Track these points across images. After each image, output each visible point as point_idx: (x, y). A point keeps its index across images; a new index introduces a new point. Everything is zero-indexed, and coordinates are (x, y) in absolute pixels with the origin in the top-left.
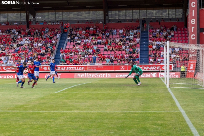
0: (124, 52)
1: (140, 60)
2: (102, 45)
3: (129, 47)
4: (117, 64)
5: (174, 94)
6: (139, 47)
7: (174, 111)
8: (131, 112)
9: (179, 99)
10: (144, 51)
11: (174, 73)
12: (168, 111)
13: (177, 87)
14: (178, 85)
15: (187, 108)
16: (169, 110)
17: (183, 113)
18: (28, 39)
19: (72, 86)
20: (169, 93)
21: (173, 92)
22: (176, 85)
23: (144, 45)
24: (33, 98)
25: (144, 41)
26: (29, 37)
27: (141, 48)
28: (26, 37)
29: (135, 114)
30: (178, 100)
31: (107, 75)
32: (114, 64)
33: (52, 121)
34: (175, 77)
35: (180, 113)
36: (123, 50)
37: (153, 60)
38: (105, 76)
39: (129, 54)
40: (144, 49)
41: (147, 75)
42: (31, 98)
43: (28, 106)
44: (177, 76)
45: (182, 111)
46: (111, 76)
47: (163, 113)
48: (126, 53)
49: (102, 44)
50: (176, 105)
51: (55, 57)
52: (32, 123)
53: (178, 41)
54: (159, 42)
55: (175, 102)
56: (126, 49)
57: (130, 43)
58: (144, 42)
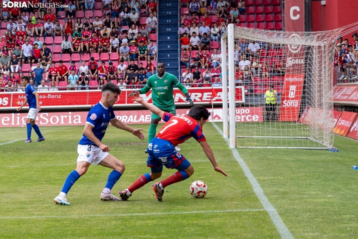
0: (115, 56)
2: (55, 37)
3: (128, 42)
4: (96, 89)
5: (249, 165)
6: (155, 41)
7: (248, 210)
8: (137, 214)
9: (261, 178)
10: (168, 51)
11: (247, 110)
12: (234, 210)
13: (257, 146)
14: (258, 141)
15: (284, 201)
16: (236, 208)
17: (271, 215)
20: (236, 162)
21: (245, 160)
22: (253, 140)
23: (168, 35)
25: (168, 25)
27: (159, 43)
29: (148, 221)
30: (259, 181)
31: (70, 117)
32: (90, 89)
34: (251, 120)
35: (265, 213)
36: (114, 50)
37: (190, 75)
38: (66, 120)
39: (129, 60)
40: (169, 47)
44: (255, 118)
45: (271, 209)
46: (81, 120)
47: (220, 217)
48: (121, 57)
49: (57, 35)
50: (254, 194)
53: (256, 24)
55: (250, 187)
56: (122, 48)
57: (130, 31)
58: (169, 27)
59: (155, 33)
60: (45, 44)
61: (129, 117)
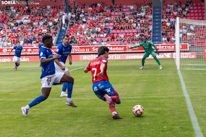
0: (134, 31)
1: (153, 39)
2: (110, 23)
3: (140, 25)
4: (126, 44)
5: (183, 77)
6: (151, 25)
7: (177, 96)
8: (130, 98)
9: (187, 82)
10: (157, 29)
11: (190, 53)
12: (171, 96)
13: (189, 68)
14: (190, 66)
15: (193, 92)
16: (172, 95)
17: (186, 98)
18: (27, 18)
19: (72, 69)
20: (178, 75)
21: (182, 74)
22: (187, 66)
23: (157, 22)
24: (24, 84)
25: (157, 18)
26: (29, 16)
27: (153, 25)
28: (25, 14)
29: (133, 101)
30: (186, 84)
31: (116, 56)
32: (124, 44)
33: (37, 111)
34: (191, 57)
35: (184, 98)
37: (166, 39)
38: (114, 57)
39: (140, 32)
40: (157, 27)
41: (160, 56)
42: (21, 84)
43: (15, 93)
44: (193, 57)
45: (187, 96)
46: (120, 57)
47: (165, 99)
48: (137, 31)
49: (111, 22)
50: (181, 89)
51: (58, 37)
52: (13, 113)
54: (172, 19)
55: (181, 86)
56: (137, 27)
58: (157, 19)
59: (151, 21)
60: (105, 26)
61: (140, 56)
